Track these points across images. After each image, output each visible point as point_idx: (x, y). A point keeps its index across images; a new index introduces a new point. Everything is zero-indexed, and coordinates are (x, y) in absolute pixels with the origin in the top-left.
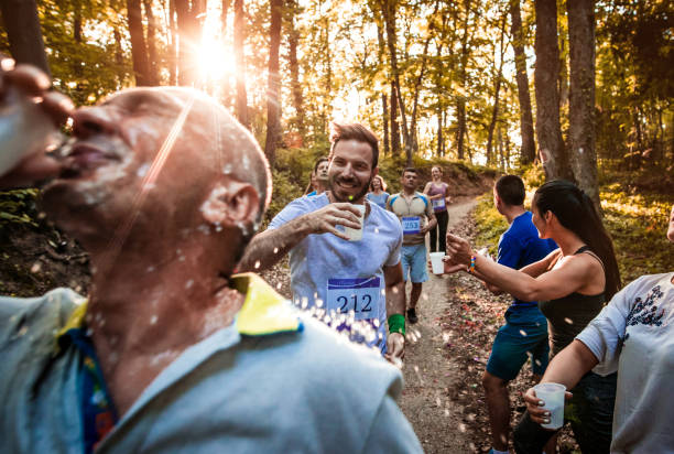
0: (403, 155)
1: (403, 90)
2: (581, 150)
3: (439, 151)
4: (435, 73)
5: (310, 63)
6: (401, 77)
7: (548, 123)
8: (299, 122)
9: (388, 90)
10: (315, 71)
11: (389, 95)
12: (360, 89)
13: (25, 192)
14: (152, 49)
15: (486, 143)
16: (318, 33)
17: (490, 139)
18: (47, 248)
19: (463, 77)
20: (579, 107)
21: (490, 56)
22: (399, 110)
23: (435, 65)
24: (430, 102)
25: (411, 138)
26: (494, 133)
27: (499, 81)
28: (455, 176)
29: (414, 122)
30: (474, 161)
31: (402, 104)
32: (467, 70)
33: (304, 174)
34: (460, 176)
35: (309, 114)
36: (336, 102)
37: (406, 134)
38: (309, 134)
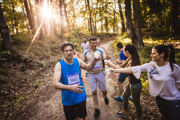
0: (94, 32)
1: (92, 16)
2: (138, 29)
3: (102, 30)
4: (99, 11)
5: (70, 12)
6: (91, 13)
7: (129, 23)
8: (68, 26)
9: (89, 17)
11: (89, 18)
12: (82, 17)
13: (3, 52)
14: (32, 12)
16: (71, 4)
17: (114, 26)
18: (11, 65)
19: (106, 12)
20: (137, 19)
21: (112, 6)
22: (92, 21)
23: (99, 10)
24: (99, 19)
25: (95, 28)
26: (115, 25)
27: (115, 12)
28: (106, 36)
29: (95, 24)
30: (110, 32)
31: (92, 20)
32: (107, 10)
33: (71, 39)
34: (107, 36)
35: (71, 24)
36: (77, 21)
37: (94, 27)
38: (71, 29)
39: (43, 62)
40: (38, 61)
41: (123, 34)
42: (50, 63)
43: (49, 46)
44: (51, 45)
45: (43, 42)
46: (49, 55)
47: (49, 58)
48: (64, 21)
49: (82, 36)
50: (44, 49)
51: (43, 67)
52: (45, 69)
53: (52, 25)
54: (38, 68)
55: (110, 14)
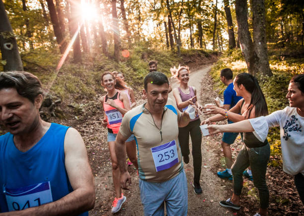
0: (176, 48)
1: (173, 18)
2: (260, 43)
3: (191, 45)
4: (187, 9)
5: (130, 10)
6: (172, 13)
7: (244, 32)
8: (128, 37)
9: (167, 19)
10: (133, 13)
11: (167, 21)
12: (154, 20)
14: (59, 10)
15: (212, 39)
17: (214, 37)
19: (199, 10)
20: (258, 23)
22: (172, 28)
23: (187, 6)
24: (185, 23)
25: (179, 40)
26: (216, 34)
27: (216, 9)
28: (199, 55)
29: (179, 33)
30: (207, 48)
31: (173, 25)
32: (202, 7)
33: (133, 62)
34: (202, 56)
35: (132, 33)
36: (144, 26)
37: (176, 39)
38: (133, 42)
39: (82, 105)
40: (72, 104)
41: (231, 53)
42: (94, 107)
43: (92, 74)
44: (96, 73)
45: (81, 67)
46: (93, 92)
47: (92, 97)
48: (120, 26)
49: (154, 55)
50: (83, 81)
51: (81, 114)
52: (86, 119)
53: (98, 34)
54: (73, 115)
55: (207, 15)
